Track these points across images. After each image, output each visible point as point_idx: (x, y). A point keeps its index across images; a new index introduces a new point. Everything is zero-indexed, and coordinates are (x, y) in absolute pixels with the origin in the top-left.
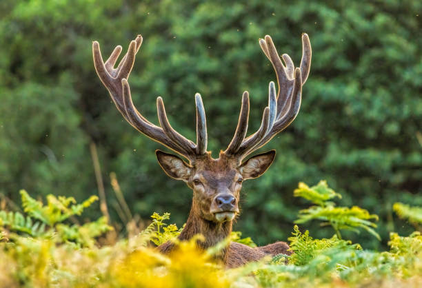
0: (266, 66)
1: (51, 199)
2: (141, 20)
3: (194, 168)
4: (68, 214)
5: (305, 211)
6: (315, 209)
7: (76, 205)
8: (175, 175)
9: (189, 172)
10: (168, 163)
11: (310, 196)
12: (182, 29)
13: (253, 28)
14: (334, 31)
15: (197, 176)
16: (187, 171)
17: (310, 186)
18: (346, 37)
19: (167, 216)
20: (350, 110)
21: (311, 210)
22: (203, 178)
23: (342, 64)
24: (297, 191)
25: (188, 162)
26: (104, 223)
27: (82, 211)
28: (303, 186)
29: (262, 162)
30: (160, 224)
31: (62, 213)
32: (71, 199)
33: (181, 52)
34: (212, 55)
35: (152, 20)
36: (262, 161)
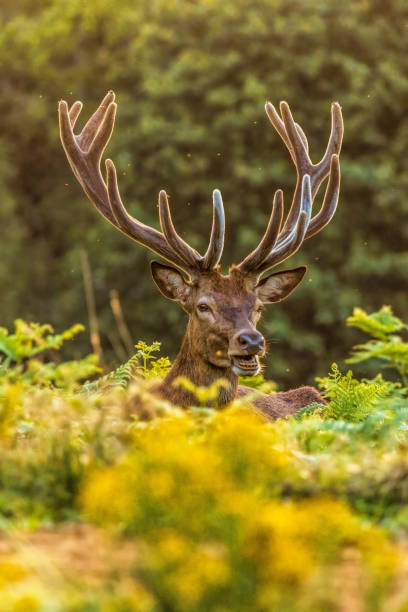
0: (269, 138)
1: (21, 325)
2: (102, 70)
3: (196, 286)
4: (43, 345)
5: (361, 346)
6: (374, 344)
7: (54, 335)
8: (171, 294)
9: (187, 290)
10: (163, 278)
11: (368, 326)
12: (157, 83)
13: (253, 86)
14: (363, 92)
15: (203, 299)
16: (185, 289)
17: (369, 313)
18: (380, 101)
19: (156, 346)
20: (383, 200)
21: (368, 346)
22: (214, 303)
23: (372, 136)
24: (350, 319)
25: (187, 278)
26: (92, 363)
27: (61, 343)
28: (359, 313)
29: (286, 282)
30: (146, 357)
31: (34, 344)
32: (47, 327)
33: (155, 115)
34: (196, 121)
35: (115, 71)
36: (286, 280)
